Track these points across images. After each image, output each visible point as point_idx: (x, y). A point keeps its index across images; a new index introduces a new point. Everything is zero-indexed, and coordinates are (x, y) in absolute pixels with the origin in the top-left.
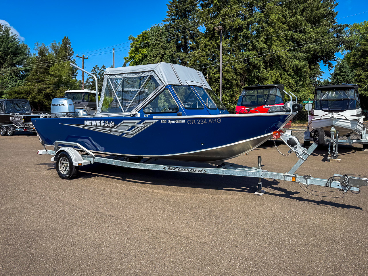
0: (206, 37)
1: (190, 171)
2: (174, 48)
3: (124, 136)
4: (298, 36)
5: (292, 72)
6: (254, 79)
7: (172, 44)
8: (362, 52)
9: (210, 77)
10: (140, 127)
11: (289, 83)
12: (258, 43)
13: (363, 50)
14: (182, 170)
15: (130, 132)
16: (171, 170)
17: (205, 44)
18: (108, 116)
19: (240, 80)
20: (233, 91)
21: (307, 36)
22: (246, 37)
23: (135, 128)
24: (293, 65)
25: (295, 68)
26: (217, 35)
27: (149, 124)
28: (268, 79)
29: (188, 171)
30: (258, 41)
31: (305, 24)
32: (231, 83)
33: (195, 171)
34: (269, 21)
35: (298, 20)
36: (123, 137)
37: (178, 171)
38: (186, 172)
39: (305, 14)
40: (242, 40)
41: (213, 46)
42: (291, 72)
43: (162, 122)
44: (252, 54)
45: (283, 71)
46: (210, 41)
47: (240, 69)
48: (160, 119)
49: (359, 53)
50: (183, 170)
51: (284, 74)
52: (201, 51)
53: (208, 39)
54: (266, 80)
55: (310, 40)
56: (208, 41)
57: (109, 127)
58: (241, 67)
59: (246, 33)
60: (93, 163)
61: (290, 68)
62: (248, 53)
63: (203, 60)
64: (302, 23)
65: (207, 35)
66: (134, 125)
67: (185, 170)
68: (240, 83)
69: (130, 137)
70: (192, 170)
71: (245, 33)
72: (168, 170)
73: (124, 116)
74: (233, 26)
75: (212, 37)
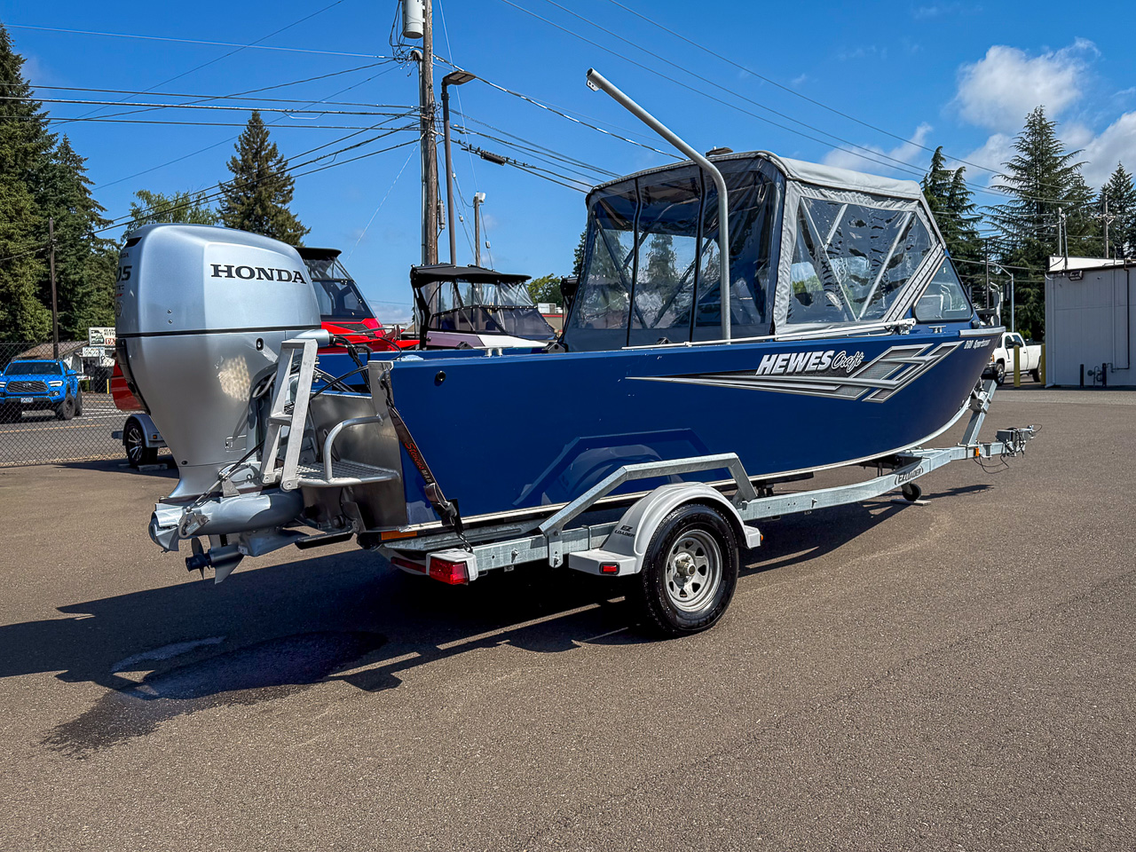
3: (869, 398)
10: (922, 365)
15: (893, 382)
23: (911, 368)
27: (944, 352)
36: (866, 403)
48: (966, 339)
66: (913, 358)
69: (884, 398)
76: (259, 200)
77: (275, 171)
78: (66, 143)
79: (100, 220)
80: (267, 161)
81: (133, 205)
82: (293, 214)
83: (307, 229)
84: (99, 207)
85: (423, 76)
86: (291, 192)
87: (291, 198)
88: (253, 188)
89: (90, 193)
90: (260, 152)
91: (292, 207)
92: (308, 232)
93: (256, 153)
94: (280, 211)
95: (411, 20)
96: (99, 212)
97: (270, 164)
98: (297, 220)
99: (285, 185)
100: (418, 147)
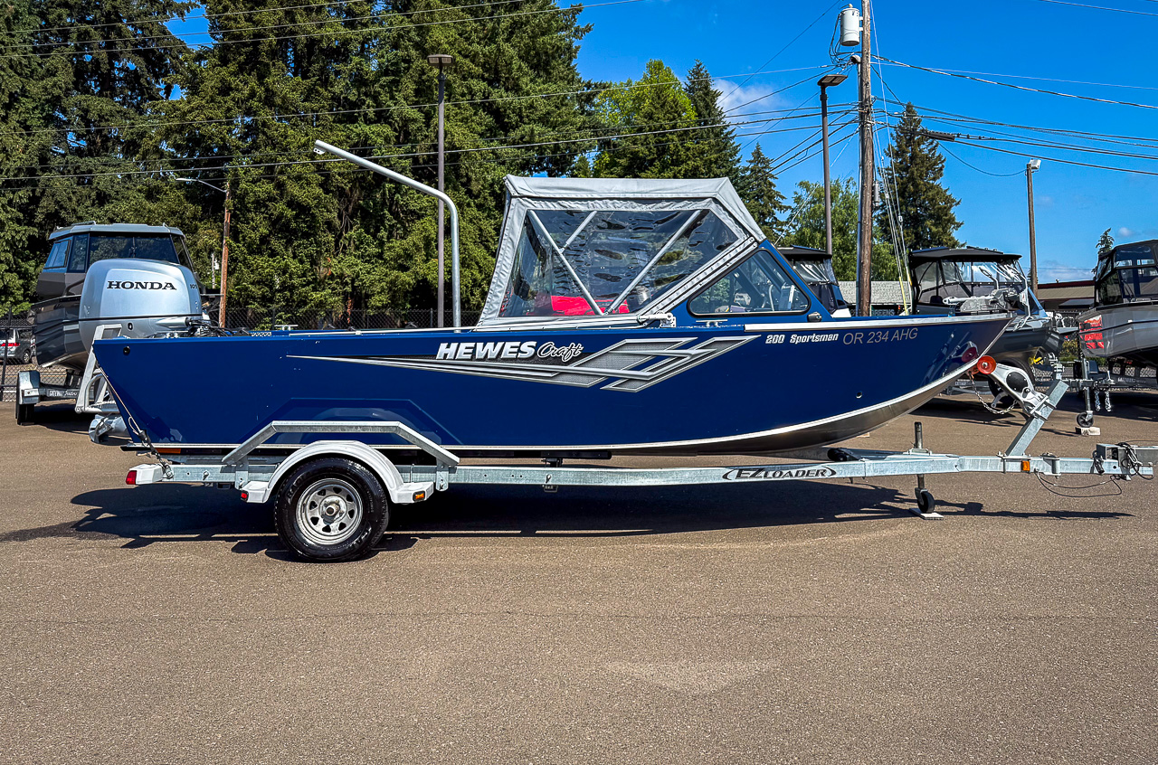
0: (224, 62)
1: (794, 475)
2: (65, 77)
3: (610, 386)
4: (500, 97)
5: (489, 198)
6: (383, 211)
7: (57, 59)
8: (630, 159)
9: (238, 192)
10: (688, 358)
11: (481, 230)
12: (395, 104)
13: (632, 153)
14: (774, 475)
15: (643, 373)
16: (746, 480)
17: (223, 80)
18: (541, 328)
19: (339, 210)
20: (318, 244)
21: (525, 100)
22: (359, 80)
23: (669, 360)
24: (493, 179)
25: (497, 188)
26: (266, 61)
27: (723, 345)
28: (422, 216)
29: (791, 475)
30: (392, 98)
31: (520, 68)
32: (313, 216)
33: (807, 475)
34: (426, 42)
35: (503, 53)
36: (605, 391)
37: (763, 479)
38: (785, 478)
39: (515, 39)
40: (347, 87)
41: (252, 94)
42: (485, 199)
43: (770, 340)
44: (379, 135)
45: (466, 193)
46: (238, 74)
47: (339, 174)
48: (765, 333)
49: (623, 161)
50: (778, 474)
51: (469, 205)
52: (207, 102)
53: (232, 67)
54: (420, 217)
55: (532, 113)
56: (235, 74)
57: (557, 361)
58: (342, 170)
59: (362, 69)
60: (445, 488)
61: (485, 188)
62: (367, 129)
63: (212, 134)
64: (511, 64)
65: (230, 56)
66: (666, 351)
67: (781, 473)
68: (337, 222)
69: (636, 388)
70: (801, 473)
71: (357, 69)
72: (738, 481)
73: (612, 326)
74: (320, 41)
75: (246, 62)
76: (912, 179)
77: (927, 152)
78: (758, 149)
79: (780, 207)
80: (919, 145)
81: (796, 193)
82: (944, 189)
83: (958, 201)
84: (781, 196)
85: (861, 76)
86: (941, 169)
87: (941, 175)
88: (906, 169)
89: (775, 186)
90: (913, 138)
91: (942, 183)
92: (958, 203)
93: (910, 139)
94: (932, 187)
95: (846, 32)
96: (781, 200)
97: (922, 146)
98: (948, 193)
99: (935, 164)
100: (858, 136)
